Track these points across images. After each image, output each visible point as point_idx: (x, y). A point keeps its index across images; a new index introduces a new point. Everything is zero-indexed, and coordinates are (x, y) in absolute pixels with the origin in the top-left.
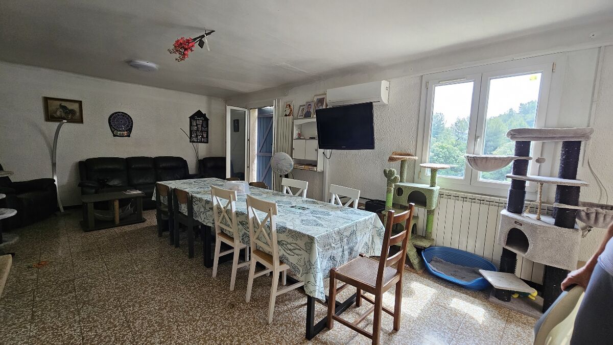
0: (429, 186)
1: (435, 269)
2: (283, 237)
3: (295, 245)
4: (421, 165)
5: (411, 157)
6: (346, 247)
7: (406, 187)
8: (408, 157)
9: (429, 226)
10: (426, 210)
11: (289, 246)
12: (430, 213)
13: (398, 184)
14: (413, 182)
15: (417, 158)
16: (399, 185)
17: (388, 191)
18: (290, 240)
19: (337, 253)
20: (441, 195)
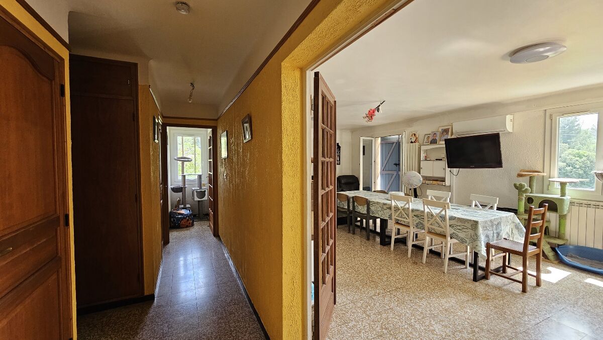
0: (559, 196)
1: (570, 260)
2: (453, 222)
3: (463, 227)
4: (550, 179)
5: (539, 173)
6: (495, 231)
7: (536, 197)
8: (536, 174)
9: (562, 229)
10: (558, 215)
11: (459, 228)
12: (562, 217)
13: (528, 194)
14: (543, 193)
15: (545, 174)
16: (529, 196)
17: (520, 200)
18: (459, 224)
19: (490, 233)
20: (572, 203)
